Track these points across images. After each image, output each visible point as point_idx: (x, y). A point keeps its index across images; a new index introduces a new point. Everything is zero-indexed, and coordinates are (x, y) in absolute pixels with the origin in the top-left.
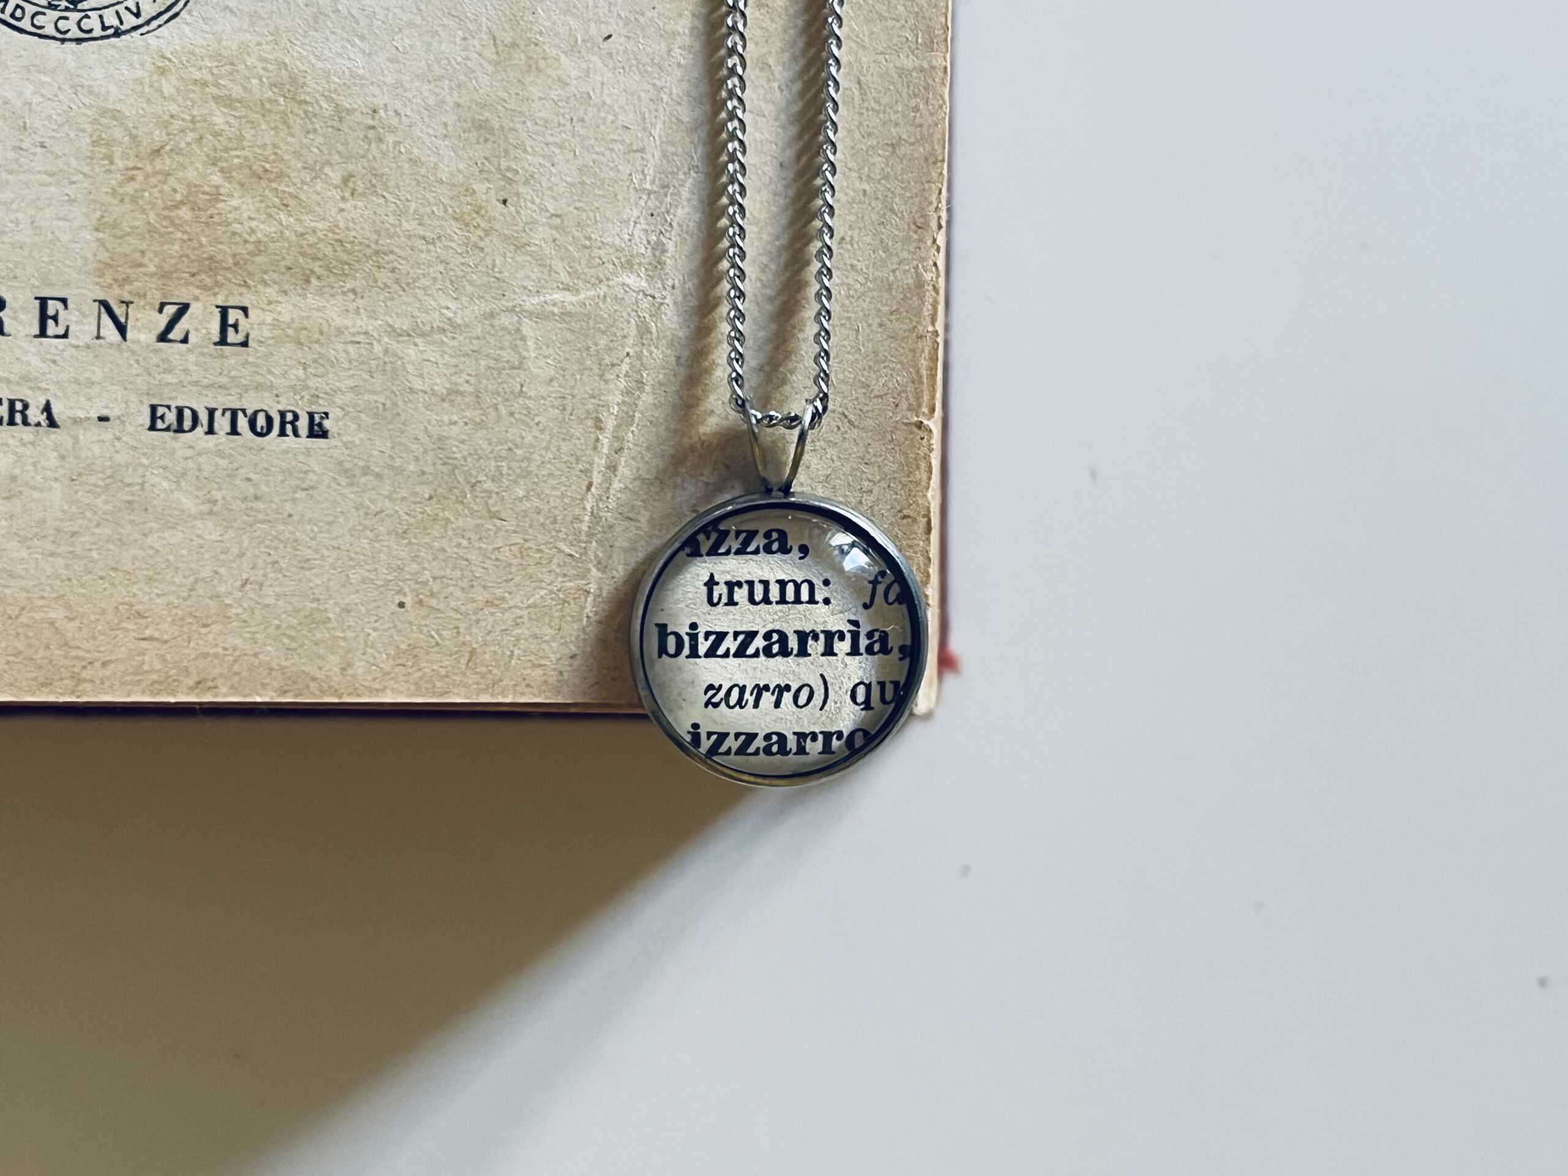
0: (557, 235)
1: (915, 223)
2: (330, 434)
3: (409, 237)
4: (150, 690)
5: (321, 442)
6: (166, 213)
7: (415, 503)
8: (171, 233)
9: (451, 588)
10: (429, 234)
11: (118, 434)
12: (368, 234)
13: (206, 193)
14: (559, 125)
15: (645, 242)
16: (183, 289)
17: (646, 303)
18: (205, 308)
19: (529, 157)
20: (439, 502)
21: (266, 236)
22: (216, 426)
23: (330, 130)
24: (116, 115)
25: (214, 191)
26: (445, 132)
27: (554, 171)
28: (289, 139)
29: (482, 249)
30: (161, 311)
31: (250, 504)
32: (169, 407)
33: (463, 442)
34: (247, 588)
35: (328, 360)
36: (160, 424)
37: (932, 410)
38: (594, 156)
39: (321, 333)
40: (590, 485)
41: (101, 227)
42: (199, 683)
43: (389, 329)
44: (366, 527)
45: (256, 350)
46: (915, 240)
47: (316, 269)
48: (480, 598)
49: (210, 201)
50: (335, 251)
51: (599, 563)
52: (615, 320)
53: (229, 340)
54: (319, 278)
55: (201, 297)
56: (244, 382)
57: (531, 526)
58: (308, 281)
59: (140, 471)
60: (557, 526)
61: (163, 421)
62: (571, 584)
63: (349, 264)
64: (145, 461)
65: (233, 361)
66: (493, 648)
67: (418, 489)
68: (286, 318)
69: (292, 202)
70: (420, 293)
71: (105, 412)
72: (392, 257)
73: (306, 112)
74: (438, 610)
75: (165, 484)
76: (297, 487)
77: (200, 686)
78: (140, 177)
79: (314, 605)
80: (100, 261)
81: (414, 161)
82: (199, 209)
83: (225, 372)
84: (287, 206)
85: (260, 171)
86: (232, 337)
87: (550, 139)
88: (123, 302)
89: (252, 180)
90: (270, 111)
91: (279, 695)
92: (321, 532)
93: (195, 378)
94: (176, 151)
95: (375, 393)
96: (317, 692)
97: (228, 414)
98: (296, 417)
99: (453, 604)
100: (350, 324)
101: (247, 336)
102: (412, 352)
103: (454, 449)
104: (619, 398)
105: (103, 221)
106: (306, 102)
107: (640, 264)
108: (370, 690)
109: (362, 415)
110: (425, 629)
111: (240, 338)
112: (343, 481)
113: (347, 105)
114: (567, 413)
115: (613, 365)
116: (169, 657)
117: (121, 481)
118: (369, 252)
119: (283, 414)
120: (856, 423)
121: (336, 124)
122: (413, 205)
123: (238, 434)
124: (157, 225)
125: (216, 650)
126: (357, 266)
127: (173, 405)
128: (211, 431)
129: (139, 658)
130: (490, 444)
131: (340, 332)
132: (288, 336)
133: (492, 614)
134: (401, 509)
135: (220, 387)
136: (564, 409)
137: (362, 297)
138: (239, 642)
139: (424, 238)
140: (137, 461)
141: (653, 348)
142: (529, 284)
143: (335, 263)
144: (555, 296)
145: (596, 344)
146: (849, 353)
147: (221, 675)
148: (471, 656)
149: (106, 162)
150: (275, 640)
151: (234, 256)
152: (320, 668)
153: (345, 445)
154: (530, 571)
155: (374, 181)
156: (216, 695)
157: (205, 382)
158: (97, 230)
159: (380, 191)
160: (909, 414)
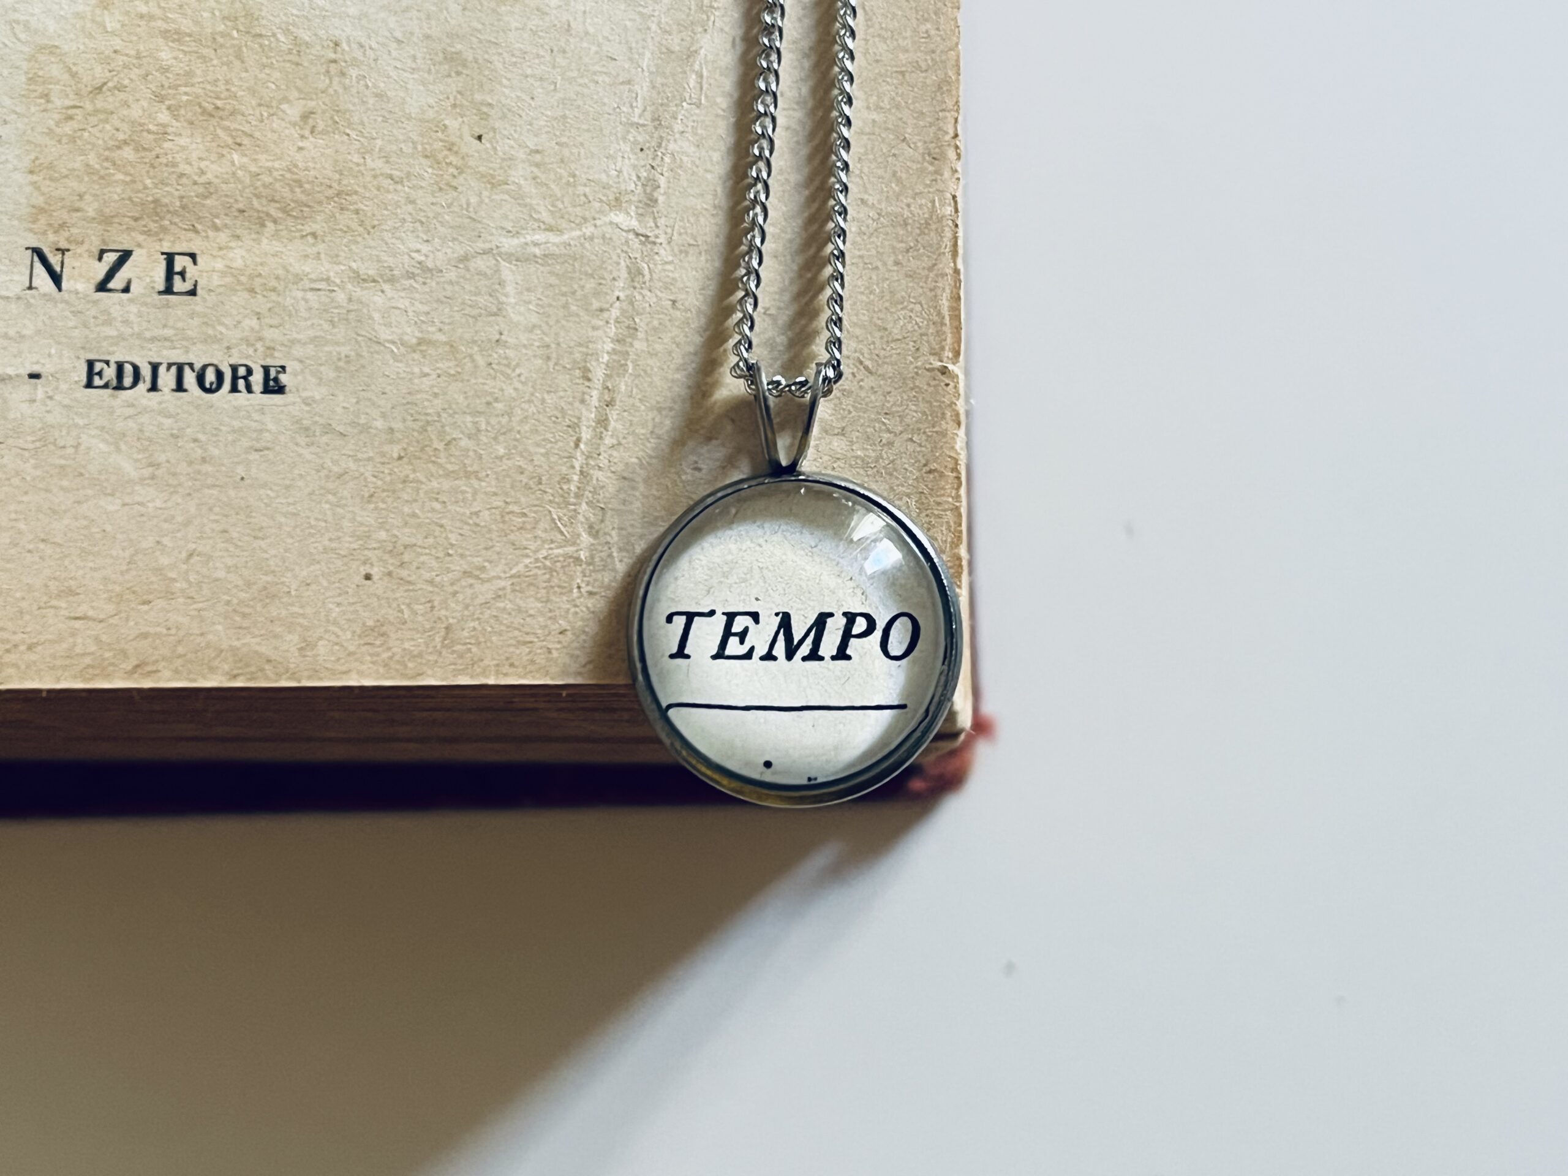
0: (539, 174)
1: (929, 154)
2: (287, 389)
3: (375, 177)
4: (81, 675)
5: (276, 398)
6: (107, 153)
7: (383, 463)
8: (113, 175)
9: (422, 558)
10: (394, 172)
11: (51, 394)
12: (330, 174)
13: (153, 133)
14: (538, 56)
15: (635, 178)
16: (125, 236)
17: (635, 243)
18: (150, 256)
19: (507, 91)
20: (410, 463)
21: (217, 177)
22: (160, 382)
23: (288, 65)
24: (52, 50)
25: (161, 130)
26: (414, 66)
27: (533, 104)
28: (244, 75)
29: (456, 188)
30: (100, 259)
31: (198, 467)
32: (107, 363)
33: (436, 395)
34: (192, 561)
35: (285, 308)
36: (97, 381)
37: (957, 354)
38: (578, 89)
39: (277, 278)
40: (579, 440)
41: (37, 170)
42: (137, 666)
43: (352, 275)
44: (329, 492)
45: (204, 300)
46: (930, 173)
47: (273, 212)
48: (458, 568)
49: (155, 140)
50: (292, 191)
51: (591, 527)
52: (604, 262)
53: (175, 290)
54: (275, 222)
55: (144, 244)
56: (190, 333)
57: (512, 487)
58: (263, 225)
59: (74, 433)
60: (542, 487)
61: (101, 378)
62: (560, 551)
63: (309, 206)
64: (81, 422)
65: (179, 313)
66: (472, 624)
67: (386, 448)
68: (238, 263)
69: (246, 141)
70: (387, 236)
71: (36, 369)
72: (355, 197)
73: (261, 46)
74: (409, 582)
75: (101, 446)
76: (251, 447)
77: (140, 671)
78: (79, 118)
79: (269, 578)
80: (33, 207)
81: (380, 96)
82: (144, 149)
83: (171, 323)
84: (240, 145)
85: (210, 107)
86: (178, 285)
87: (529, 71)
88: (58, 250)
89: (201, 118)
90: (222, 46)
91: (230, 680)
92: (278, 496)
93: (136, 329)
94: (121, 88)
95: (337, 344)
96: (272, 676)
97: (174, 369)
98: (250, 372)
99: (427, 576)
100: (307, 269)
101: (195, 286)
102: (379, 299)
103: (426, 403)
104: (609, 346)
105: (37, 162)
106: (261, 35)
107: (629, 201)
108: (333, 673)
109: (322, 368)
110: (394, 605)
111: (188, 286)
112: (302, 440)
113: (307, 38)
114: (551, 364)
115: (601, 310)
116: (104, 638)
117: (54, 444)
118: (330, 192)
119: (234, 369)
120: (874, 370)
121: (295, 58)
122: (379, 142)
123: (185, 391)
124: (97, 166)
125: (158, 629)
126: (318, 208)
127: (113, 360)
128: (154, 388)
129: (71, 640)
130: (466, 398)
131: (298, 278)
132: (239, 282)
133: (471, 585)
134: (368, 471)
135: (166, 339)
136: (549, 358)
137: (324, 242)
138: (185, 620)
139: (391, 177)
140: (71, 422)
141: (645, 292)
142: (509, 226)
143: (293, 205)
144: (537, 237)
145: (582, 287)
146: (862, 293)
147: (164, 659)
148: (447, 634)
149: (42, 101)
150: (226, 618)
151: (181, 198)
152: (276, 648)
153: (306, 402)
154: (512, 537)
155: (336, 118)
156: (158, 681)
157: (148, 334)
158: (31, 172)
159: (342, 128)
160: (932, 359)
